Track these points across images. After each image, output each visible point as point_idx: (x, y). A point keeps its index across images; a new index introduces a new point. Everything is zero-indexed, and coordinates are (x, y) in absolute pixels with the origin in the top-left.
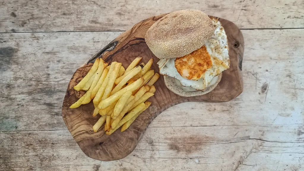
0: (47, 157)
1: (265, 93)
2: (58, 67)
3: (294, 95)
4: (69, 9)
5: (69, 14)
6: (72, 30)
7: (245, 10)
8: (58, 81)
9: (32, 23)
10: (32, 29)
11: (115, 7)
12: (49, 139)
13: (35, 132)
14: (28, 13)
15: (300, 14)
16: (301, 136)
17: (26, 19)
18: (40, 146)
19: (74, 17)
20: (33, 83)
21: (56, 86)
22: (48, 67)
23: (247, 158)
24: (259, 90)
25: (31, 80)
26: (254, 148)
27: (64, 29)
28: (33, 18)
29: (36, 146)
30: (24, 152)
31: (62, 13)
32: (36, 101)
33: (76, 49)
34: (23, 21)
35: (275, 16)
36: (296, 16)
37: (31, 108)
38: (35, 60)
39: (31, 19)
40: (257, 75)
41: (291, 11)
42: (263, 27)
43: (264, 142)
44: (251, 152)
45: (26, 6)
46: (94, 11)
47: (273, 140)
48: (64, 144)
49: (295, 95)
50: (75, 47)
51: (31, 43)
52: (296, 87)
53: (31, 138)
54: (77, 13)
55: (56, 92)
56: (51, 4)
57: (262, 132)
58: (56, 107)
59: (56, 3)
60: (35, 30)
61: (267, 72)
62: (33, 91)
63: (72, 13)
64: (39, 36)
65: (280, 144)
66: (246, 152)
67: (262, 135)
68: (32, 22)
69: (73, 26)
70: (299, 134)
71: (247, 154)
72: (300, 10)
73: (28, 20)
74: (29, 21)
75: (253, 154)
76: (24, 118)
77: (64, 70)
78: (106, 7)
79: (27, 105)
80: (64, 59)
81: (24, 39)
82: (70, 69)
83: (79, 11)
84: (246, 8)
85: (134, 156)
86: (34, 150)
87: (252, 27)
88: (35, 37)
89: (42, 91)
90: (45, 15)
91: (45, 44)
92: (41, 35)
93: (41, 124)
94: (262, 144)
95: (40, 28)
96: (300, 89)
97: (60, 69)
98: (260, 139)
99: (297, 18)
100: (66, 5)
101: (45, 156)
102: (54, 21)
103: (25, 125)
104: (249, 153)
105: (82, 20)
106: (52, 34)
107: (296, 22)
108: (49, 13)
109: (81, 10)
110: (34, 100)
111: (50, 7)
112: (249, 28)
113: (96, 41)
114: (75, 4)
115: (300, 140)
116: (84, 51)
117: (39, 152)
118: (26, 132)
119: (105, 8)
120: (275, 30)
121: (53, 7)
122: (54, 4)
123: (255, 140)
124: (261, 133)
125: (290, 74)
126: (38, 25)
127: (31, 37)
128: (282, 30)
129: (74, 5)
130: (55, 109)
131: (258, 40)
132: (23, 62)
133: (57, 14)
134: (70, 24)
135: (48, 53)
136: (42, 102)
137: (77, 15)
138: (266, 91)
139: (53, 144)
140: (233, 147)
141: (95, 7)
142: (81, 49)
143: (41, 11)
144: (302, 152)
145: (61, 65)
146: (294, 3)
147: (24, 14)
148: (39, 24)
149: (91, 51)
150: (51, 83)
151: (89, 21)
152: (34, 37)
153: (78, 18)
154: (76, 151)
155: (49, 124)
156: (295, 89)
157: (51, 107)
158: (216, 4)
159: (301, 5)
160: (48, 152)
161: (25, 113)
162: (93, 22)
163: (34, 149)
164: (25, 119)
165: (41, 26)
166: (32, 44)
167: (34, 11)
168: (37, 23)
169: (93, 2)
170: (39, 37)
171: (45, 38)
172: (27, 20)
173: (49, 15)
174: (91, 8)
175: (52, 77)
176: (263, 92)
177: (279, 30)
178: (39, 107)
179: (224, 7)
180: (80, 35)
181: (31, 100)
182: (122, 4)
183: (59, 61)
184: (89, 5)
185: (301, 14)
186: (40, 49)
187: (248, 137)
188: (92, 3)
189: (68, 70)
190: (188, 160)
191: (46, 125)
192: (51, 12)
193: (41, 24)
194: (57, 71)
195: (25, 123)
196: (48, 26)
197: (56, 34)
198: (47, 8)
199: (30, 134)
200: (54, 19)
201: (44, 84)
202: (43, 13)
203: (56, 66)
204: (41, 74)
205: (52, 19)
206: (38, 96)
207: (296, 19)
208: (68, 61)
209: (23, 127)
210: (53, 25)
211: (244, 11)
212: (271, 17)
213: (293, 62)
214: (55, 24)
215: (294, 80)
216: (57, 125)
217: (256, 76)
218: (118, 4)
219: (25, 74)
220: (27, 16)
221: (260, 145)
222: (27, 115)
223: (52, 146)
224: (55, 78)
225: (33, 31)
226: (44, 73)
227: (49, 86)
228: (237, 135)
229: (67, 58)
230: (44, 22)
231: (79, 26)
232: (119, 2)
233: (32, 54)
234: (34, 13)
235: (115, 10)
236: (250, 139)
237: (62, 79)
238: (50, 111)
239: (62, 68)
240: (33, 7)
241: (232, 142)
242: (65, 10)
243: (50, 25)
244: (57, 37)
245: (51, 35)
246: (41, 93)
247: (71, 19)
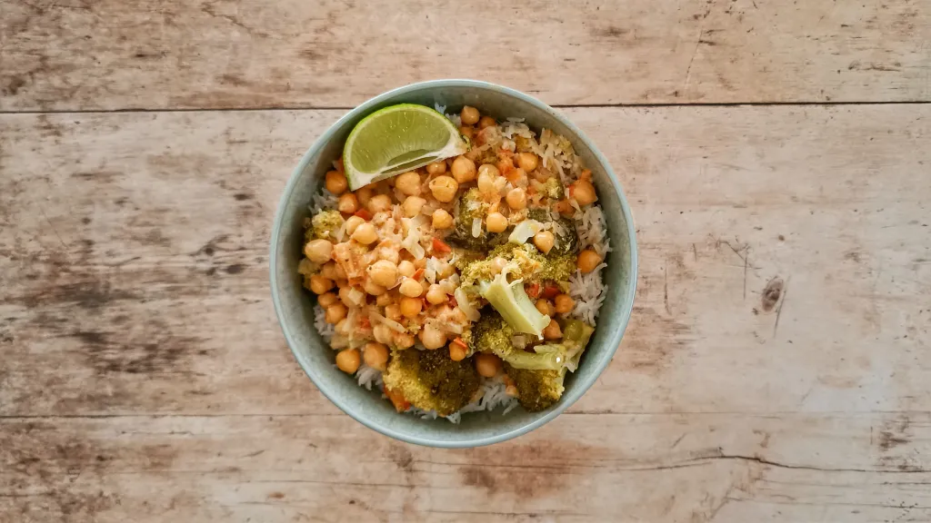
0: (83, 500)
1: (774, 309)
2: (117, 220)
3: (869, 319)
4: (153, 42)
5: (154, 56)
6: (163, 103)
7: (711, 44)
8: (119, 265)
9: (41, 83)
10: (40, 102)
11: (297, 35)
12: (89, 445)
13: (46, 420)
14: (30, 52)
15: (892, 55)
16: (892, 452)
17: (23, 72)
18: (61, 465)
19: (169, 64)
20: (42, 268)
21: (112, 280)
22: (86, 221)
23: (712, 517)
24: (756, 300)
25: (35, 258)
26: (737, 488)
27: (139, 103)
28: (44, 66)
29: (50, 465)
30: (13, 482)
31: (134, 52)
32: (49, 324)
33: (172, 165)
34: (13, 77)
35: (808, 64)
36: (878, 63)
37: (36, 348)
38: (49, 198)
39: (38, 70)
40: (749, 250)
41: (861, 46)
42: (768, 99)
43: (768, 469)
44: (726, 500)
45: (23, 31)
46: (231, 45)
47: (797, 462)
48: (136, 461)
49: (871, 318)
50: (171, 157)
51: (35, 145)
52: (876, 293)
53: (35, 441)
54: (178, 53)
55: (111, 299)
56: (100, 25)
57: (764, 435)
58: (113, 343)
59: (116, 20)
60: (50, 106)
61: (781, 244)
62: (41, 295)
63: (163, 53)
64: (62, 122)
65: (819, 476)
66: (712, 500)
67: (763, 445)
68: (40, 79)
69: (166, 93)
70: (885, 446)
71: (715, 506)
72: (890, 45)
73: (31, 73)
74: (33, 78)
75: (732, 504)
76: (14, 376)
77: (136, 230)
78: (270, 33)
79: (22, 338)
80: (137, 196)
81: (16, 134)
82: (155, 228)
83: (184, 46)
84: (713, 38)
85: (352, 502)
86: (42, 477)
87: (734, 97)
88: (49, 127)
89: (67, 293)
90: (81, 60)
91: (78, 148)
92: (67, 120)
93: (65, 395)
94: (761, 474)
95: (65, 99)
96: (889, 299)
97: (124, 226)
98: (757, 459)
99: (882, 69)
100: (148, 26)
101: (77, 498)
102: (109, 78)
103: (15, 400)
104: (720, 503)
105: (194, 73)
106: (101, 117)
107: (877, 81)
108: (93, 53)
109: (192, 44)
110: (43, 322)
111: (98, 33)
112: (722, 102)
113: (237, 139)
114: (175, 25)
115: (889, 462)
116: (199, 170)
117: (58, 483)
118: (20, 420)
119: (265, 36)
120: (808, 107)
121: (106, 35)
122: (110, 25)
123: (739, 460)
124: (760, 438)
125: (858, 248)
126: (61, 89)
127: (39, 128)
128: (831, 108)
129: (170, 28)
130: (110, 351)
131: (753, 141)
132: (11, 203)
133: (118, 56)
134: (159, 87)
135: (87, 176)
136: (69, 327)
137: (180, 58)
138: (778, 304)
139: (101, 458)
140: (667, 480)
141: (236, 34)
142: (190, 165)
143: (70, 47)
144: (893, 504)
145: (125, 213)
146: (870, 22)
147: (17, 55)
148: (64, 86)
149: (219, 170)
150: (98, 271)
151: (217, 78)
152: (45, 128)
153: (183, 67)
154: (170, 482)
155: (91, 399)
156: (873, 298)
157: (94, 344)
158: (616, 25)
159: (893, 26)
160: (85, 484)
161: (17, 363)
162: (229, 79)
163: (44, 475)
164: (18, 381)
165: (67, 94)
166: (39, 148)
167: (47, 47)
168: (56, 81)
169: (229, 17)
170: (62, 127)
171: (79, 129)
172: (26, 74)
173: (94, 59)
174: (222, 36)
175: (98, 250)
176: (767, 306)
177: (820, 107)
178: (60, 345)
179: (645, 34)
180: (188, 122)
181: (35, 321)
182: (320, 24)
183: (120, 202)
184: (216, 27)
185: (894, 58)
186: (64, 164)
187: (716, 451)
188: (225, 23)
189: (149, 229)
190: (523, 520)
191: (80, 401)
192: (101, 50)
193: (68, 87)
194: (115, 233)
195: (16, 394)
196: (89, 92)
197: (115, 117)
198: (89, 37)
199: (31, 426)
200: (110, 72)
201: (74, 273)
202: (75, 52)
203: (112, 215)
204: (67, 240)
205: (103, 72)
206: (56, 311)
207: (877, 72)
208: (150, 203)
209: (11, 406)
210: (106, 88)
211: (706, 45)
212: (794, 65)
213: (867, 212)
214: (111, 86)
215: (871, 269)
216: (113, 401)
217: (744, 256)
218: (306, 23)
219: (18, 240)
220: (26, 63)
221: (756, 475)
222: (23, 368)
223: (98, 466)
224: (110, 254)
225: (43, 107)
226: (75, 239)
227: (89, 279)
228: (681, 442)
229: (146, 192)
230: (79, 81)
231: (184, 94)
232: (311, 19)
233: (40, 178)
234: (48, 53)
235: (298, 43)
236: (723, 457)
237: (130, 257)
238: (93, 357)
239: (130, 224)
240: (45, 34)
241: (665, 465)
242: (141, 42)
243: (96, 89)
244: (116, 128)
245: (99, 120)
246: (65, 300)
247: (161, 71)
